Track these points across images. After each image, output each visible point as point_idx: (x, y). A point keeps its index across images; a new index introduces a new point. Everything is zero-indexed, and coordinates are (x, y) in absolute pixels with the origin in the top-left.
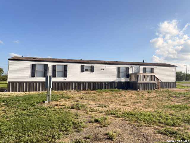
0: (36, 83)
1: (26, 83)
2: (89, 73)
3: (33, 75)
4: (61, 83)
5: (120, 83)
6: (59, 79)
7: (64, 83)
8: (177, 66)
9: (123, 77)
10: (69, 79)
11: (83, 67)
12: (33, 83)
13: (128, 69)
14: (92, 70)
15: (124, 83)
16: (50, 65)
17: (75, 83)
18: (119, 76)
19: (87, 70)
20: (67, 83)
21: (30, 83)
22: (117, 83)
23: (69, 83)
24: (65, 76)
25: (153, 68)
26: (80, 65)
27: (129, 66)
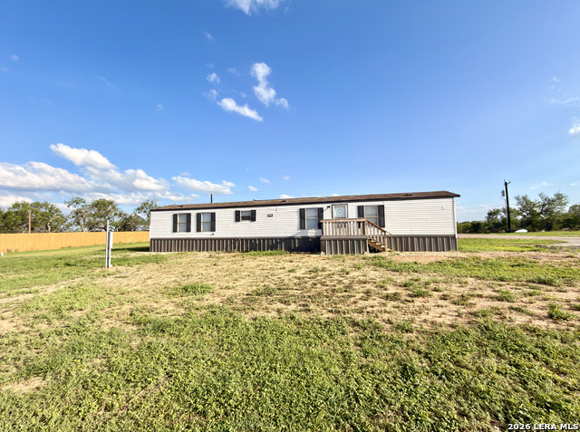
0: (178, 240)
1: (168, 240)
2: (248, 222)
3: (175, 230)
4: (207, 239)
5: (305, 239)
6: (205, 234)
7: (211, 239)
8: (459, 196)
9: (312, 228)
10: (218, 234)
11: (237, 214)
12: (175, 240)
13: (321, 211)
14: (252, 217)
15: (312, 238)
16: (194, 213)
17: (227, 239)
18: (302, 226)
19: (244, 218)
20: (215, 240)
21: (171, 240)
22: (299, 239)
23: (219, 239)
24: (213, 229)
25: (383, 206)
26: (234, 210)
27: (324, 206)
